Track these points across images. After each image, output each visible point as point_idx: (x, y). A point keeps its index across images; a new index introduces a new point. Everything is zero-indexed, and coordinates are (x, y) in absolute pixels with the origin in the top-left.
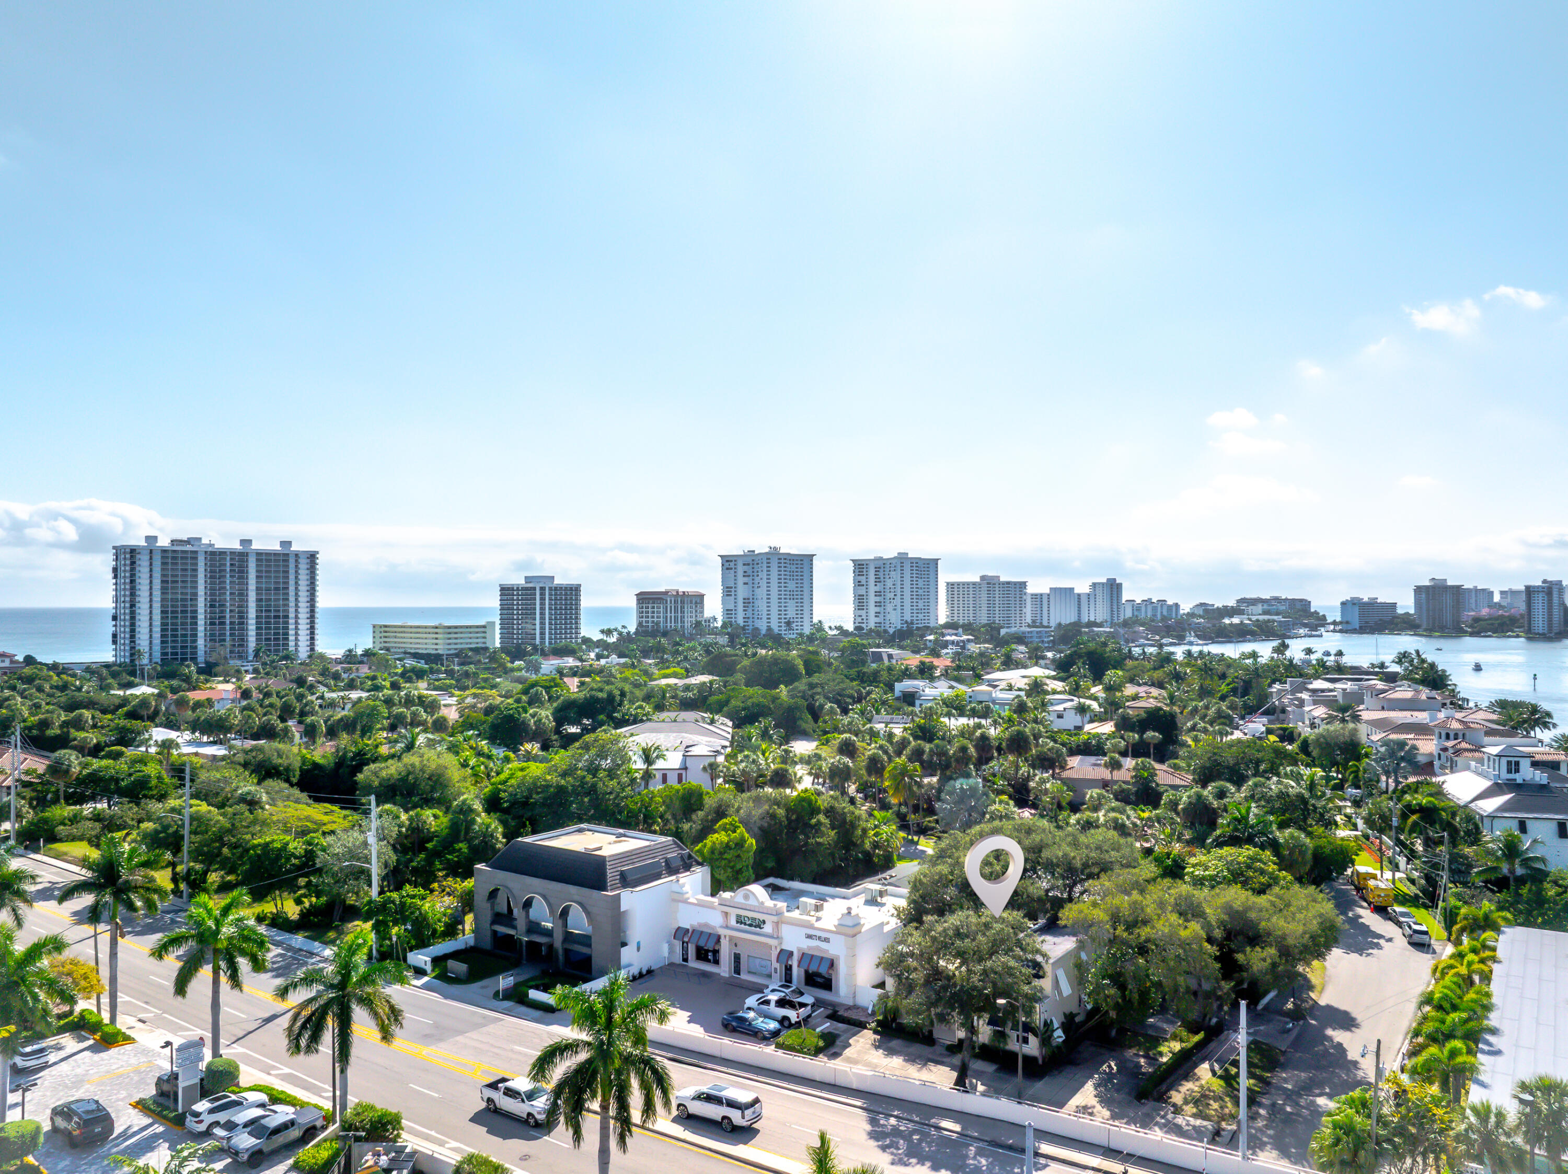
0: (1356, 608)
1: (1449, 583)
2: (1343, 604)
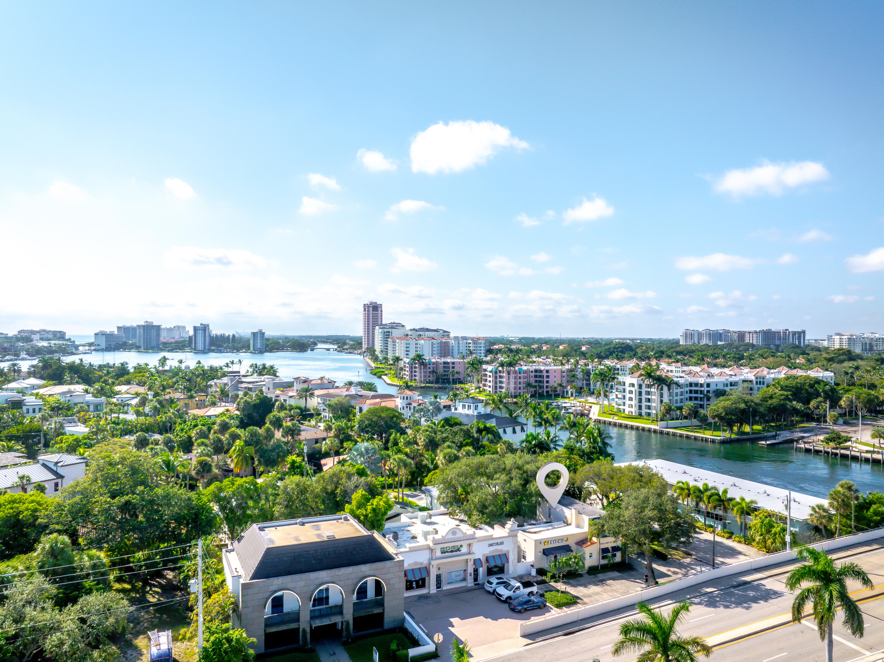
0: (104, 336)
1: (155, 324)
2: (96, 334)
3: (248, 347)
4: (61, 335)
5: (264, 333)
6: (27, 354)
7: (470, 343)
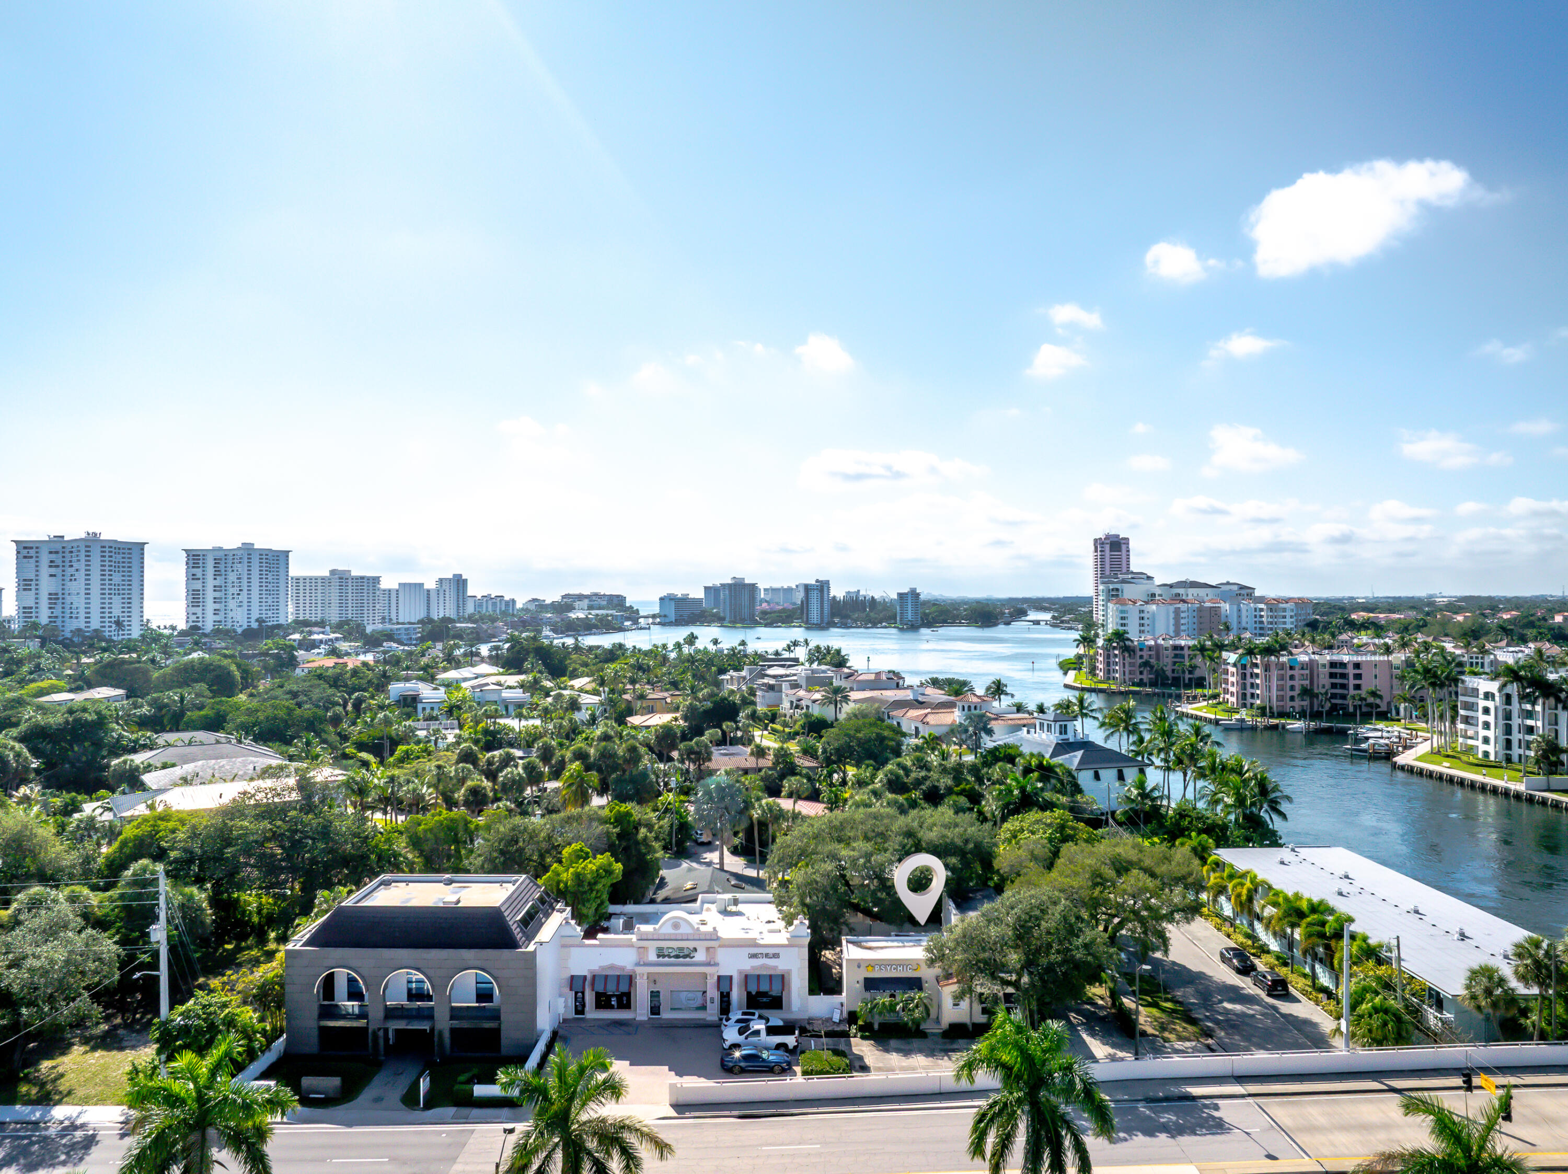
0: (673, 603)
1: (747, 581)
2: (661, 599)
3: (894, 617)
4: (617, 601)
5: (918, 594)
6: (552, 630)
7: (1261, 610)
